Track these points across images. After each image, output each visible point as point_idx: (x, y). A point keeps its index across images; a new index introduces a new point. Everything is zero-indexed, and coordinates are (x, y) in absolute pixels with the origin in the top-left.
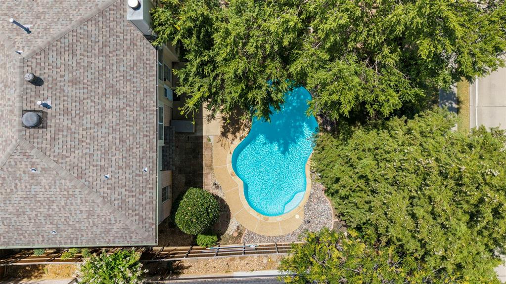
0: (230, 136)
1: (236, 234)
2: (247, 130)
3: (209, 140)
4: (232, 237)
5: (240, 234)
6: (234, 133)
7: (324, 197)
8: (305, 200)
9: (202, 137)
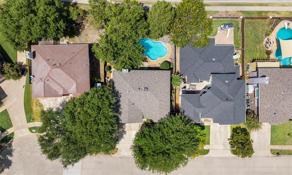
0: (148, 60)
1: (171, 59)
2: (146, 56)
3: (148, 65)
4: (171, 60)
5: (171, 58)
6: (147, 59)
7: (163, 38)
8: (163, 42)
9: (148, 67)
